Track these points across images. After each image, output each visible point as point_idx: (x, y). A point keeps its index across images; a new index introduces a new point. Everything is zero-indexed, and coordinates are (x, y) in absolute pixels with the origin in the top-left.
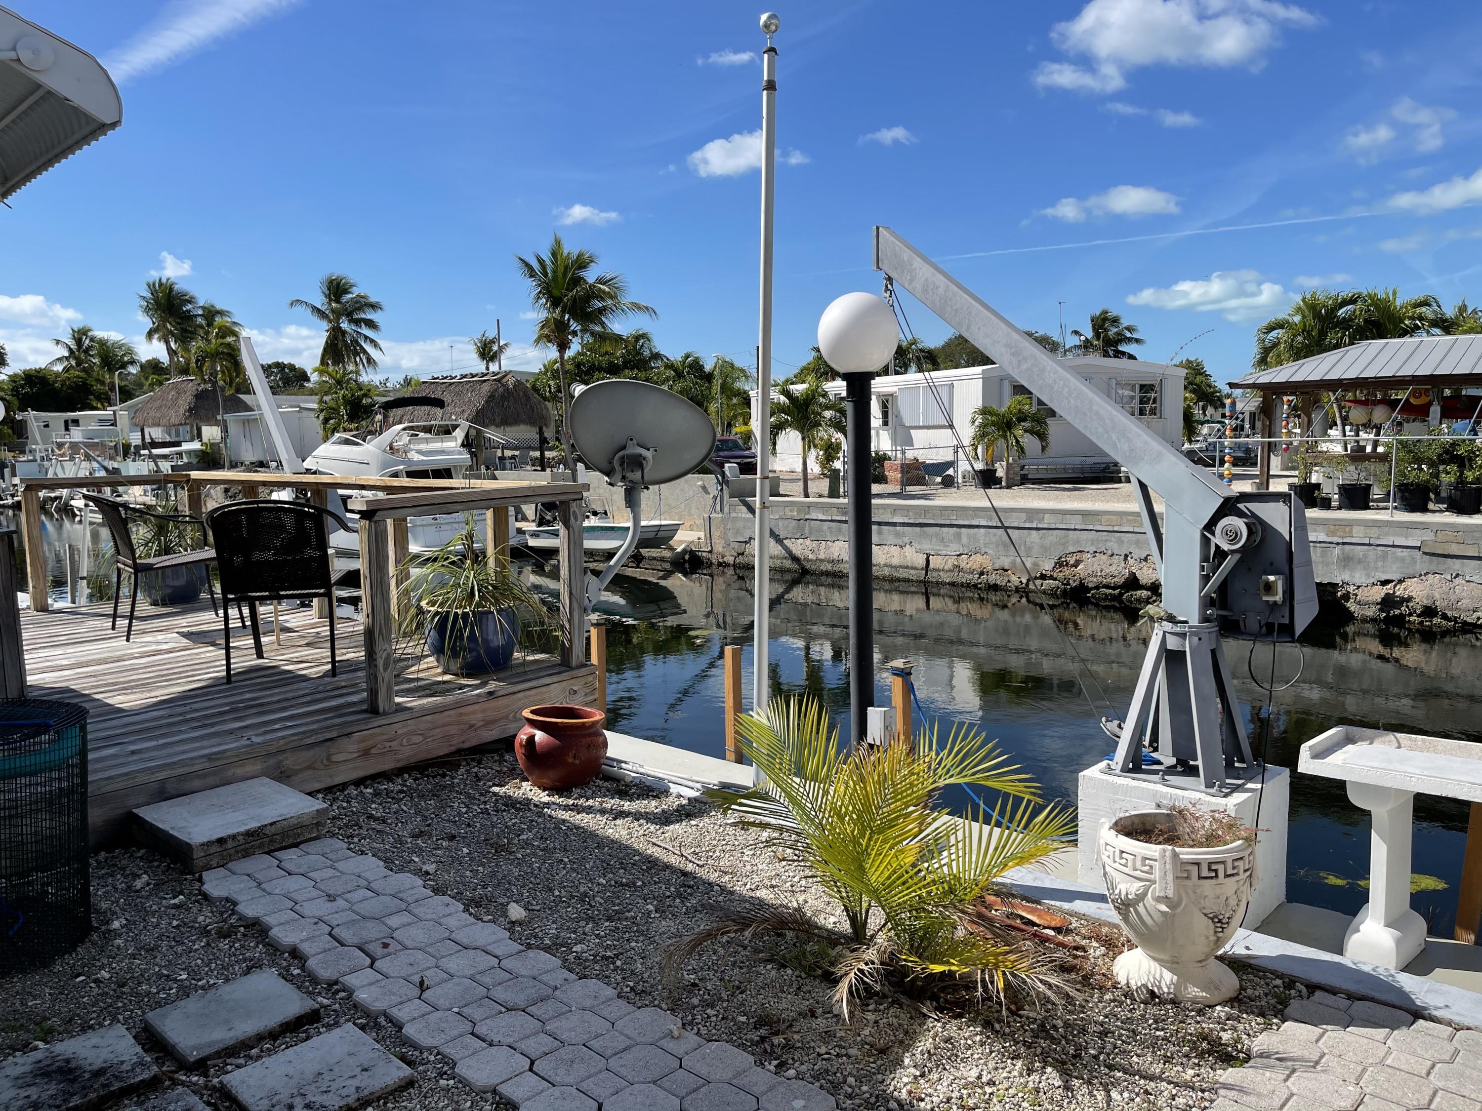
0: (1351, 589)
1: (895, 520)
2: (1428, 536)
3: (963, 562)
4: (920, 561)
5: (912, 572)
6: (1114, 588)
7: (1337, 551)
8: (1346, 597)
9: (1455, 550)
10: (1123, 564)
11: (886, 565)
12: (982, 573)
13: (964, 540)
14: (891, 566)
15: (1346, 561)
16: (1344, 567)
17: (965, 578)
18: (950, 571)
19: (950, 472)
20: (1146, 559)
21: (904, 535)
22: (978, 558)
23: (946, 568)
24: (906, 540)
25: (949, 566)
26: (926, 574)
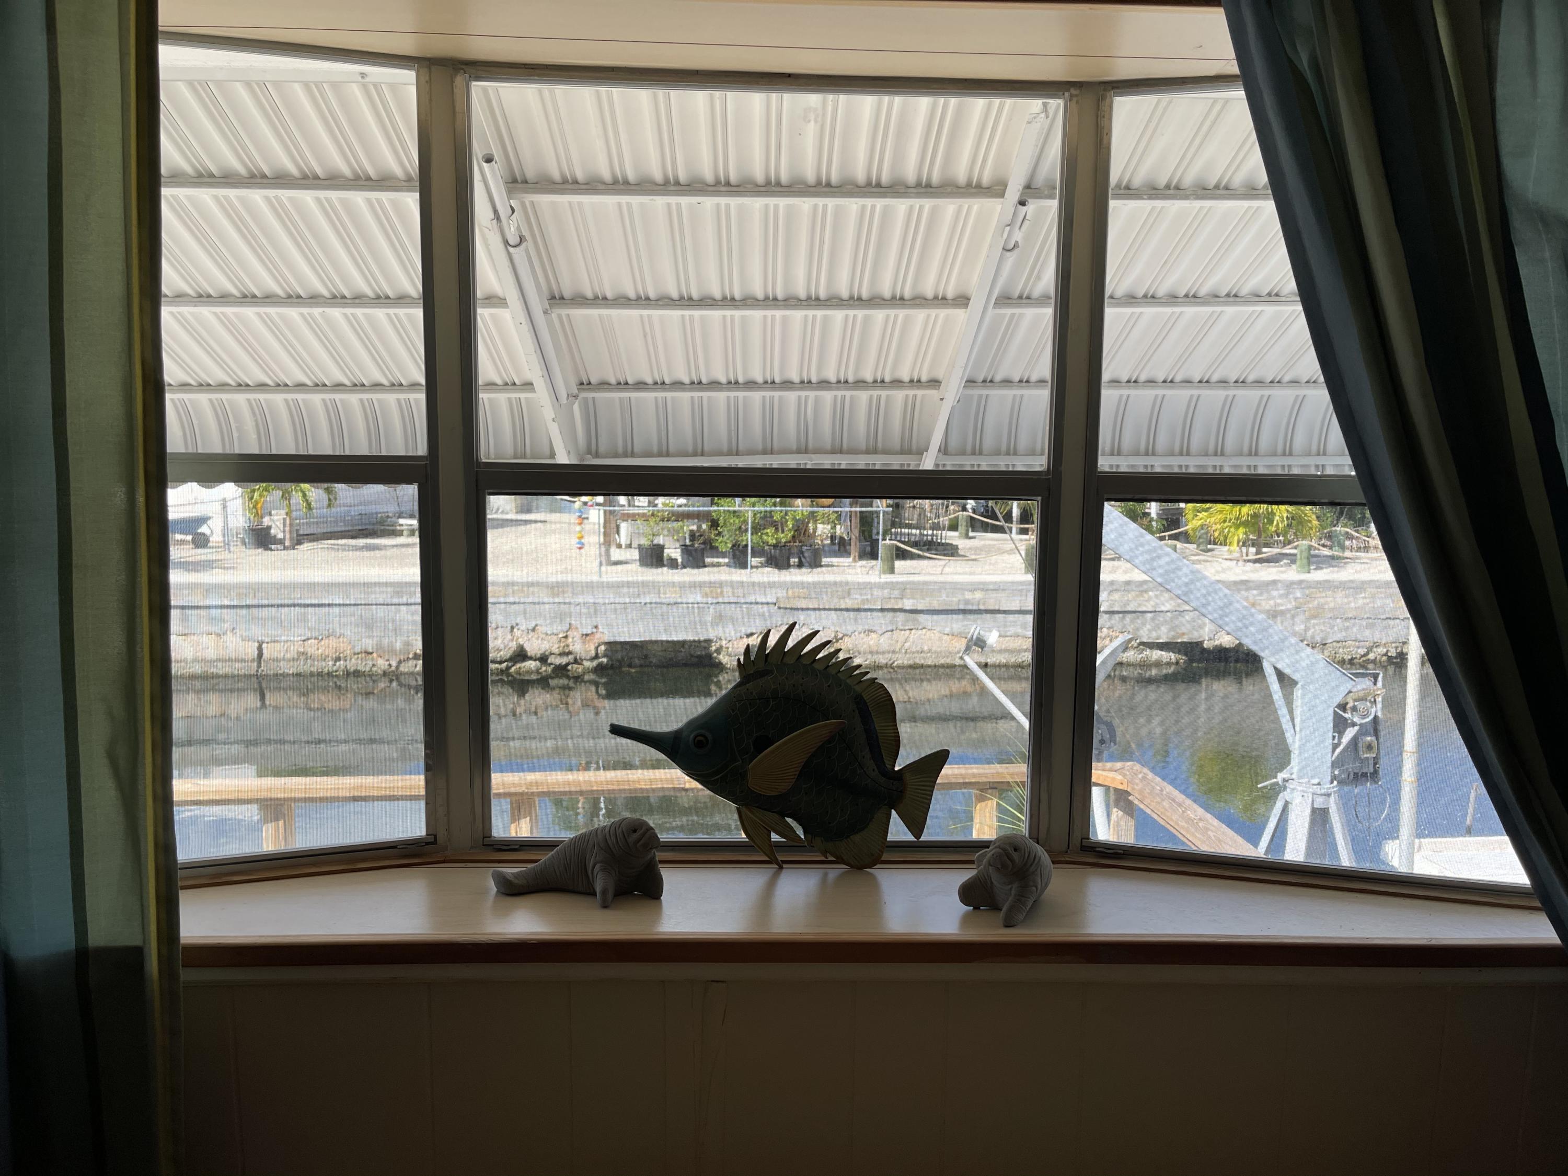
0: (724, 643)
1: (207, 603)
2: (782, 593)
3: (312, 648)
4: (251, 651)
5: (237, 665)
6: (501, 662)
7: (711, 611)
8: (719, 651)
9: (801, 604)
10: (509, 637)
11: (195, 660)
12: (338, 659)
13: (312, 622)
14: (203, 660)
15: (719, 619)
16: (718, 625)
17: (317, 666)
18: (293, 659)
19: (204, 529)
20: (534, 630)
21: (222, 620)
22: (333, 642)
23: (288, 656)
24: (227, 626)
25: (292, 653)
26: (259, 666)
